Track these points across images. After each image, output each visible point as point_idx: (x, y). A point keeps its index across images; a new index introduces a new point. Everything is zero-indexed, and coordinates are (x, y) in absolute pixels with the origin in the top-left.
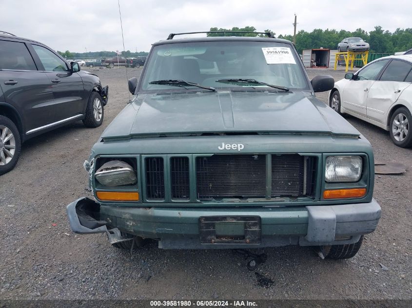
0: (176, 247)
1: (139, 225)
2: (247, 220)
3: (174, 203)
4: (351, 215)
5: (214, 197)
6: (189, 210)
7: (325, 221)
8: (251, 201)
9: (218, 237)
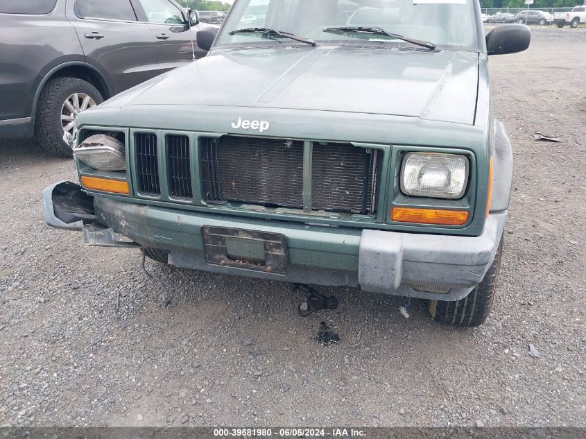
0: (188, 265)
1: (133, 227)
2: (267, 239)
3: (172, 202)
4: (431, 253)
5: (229, 201)
6: (193, 215)
7: (378, 254)
8: (279, 213)
9: (229, 257)
